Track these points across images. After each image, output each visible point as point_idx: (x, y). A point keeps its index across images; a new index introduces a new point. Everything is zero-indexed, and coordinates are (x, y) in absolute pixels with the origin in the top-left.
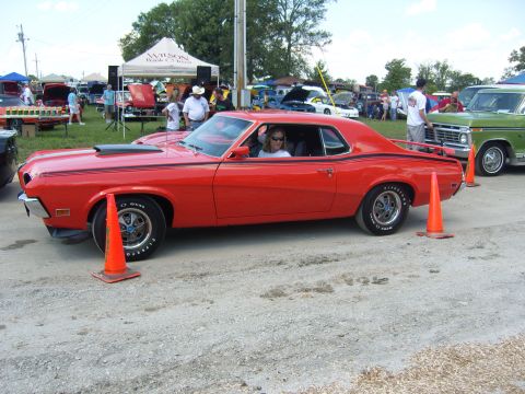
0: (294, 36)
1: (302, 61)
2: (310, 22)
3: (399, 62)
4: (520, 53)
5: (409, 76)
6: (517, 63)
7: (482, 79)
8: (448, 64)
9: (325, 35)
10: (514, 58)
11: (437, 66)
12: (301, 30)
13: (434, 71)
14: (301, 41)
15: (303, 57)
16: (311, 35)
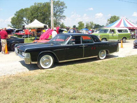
0: (57, 17)
1: (59, 23)
2: (61, 14)
3: (81, 22)
4: (109, 19)
5: (84, 25)
6: (109, 22)
7: (101, 26)
8: (93, 22)
9: (64, 16)
10: (108, 21)
11: (90, 23)
12: (59, 15)
13: (90, 24)
14: (59, 18)
15: (59, 22)
16: (61, 16)
